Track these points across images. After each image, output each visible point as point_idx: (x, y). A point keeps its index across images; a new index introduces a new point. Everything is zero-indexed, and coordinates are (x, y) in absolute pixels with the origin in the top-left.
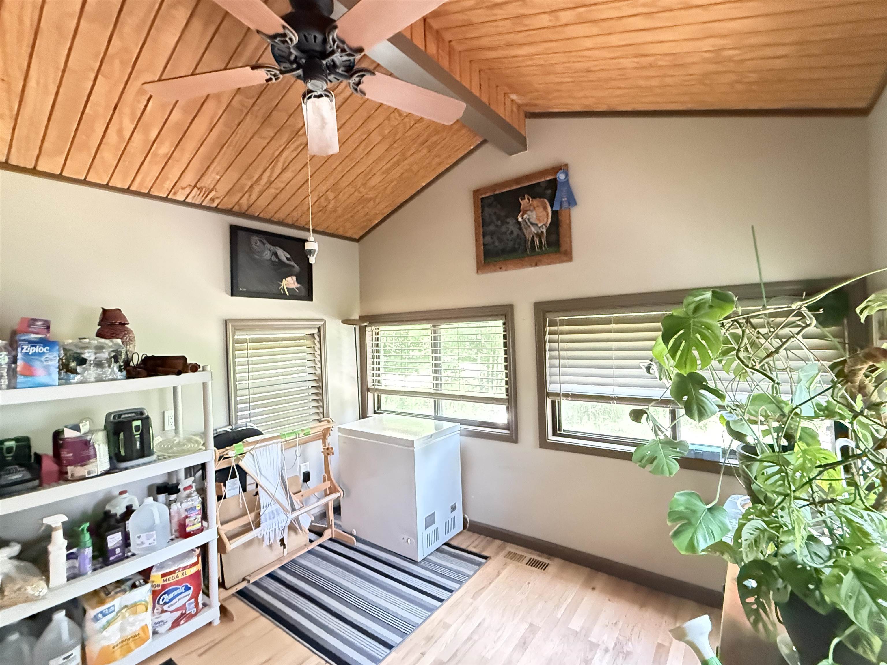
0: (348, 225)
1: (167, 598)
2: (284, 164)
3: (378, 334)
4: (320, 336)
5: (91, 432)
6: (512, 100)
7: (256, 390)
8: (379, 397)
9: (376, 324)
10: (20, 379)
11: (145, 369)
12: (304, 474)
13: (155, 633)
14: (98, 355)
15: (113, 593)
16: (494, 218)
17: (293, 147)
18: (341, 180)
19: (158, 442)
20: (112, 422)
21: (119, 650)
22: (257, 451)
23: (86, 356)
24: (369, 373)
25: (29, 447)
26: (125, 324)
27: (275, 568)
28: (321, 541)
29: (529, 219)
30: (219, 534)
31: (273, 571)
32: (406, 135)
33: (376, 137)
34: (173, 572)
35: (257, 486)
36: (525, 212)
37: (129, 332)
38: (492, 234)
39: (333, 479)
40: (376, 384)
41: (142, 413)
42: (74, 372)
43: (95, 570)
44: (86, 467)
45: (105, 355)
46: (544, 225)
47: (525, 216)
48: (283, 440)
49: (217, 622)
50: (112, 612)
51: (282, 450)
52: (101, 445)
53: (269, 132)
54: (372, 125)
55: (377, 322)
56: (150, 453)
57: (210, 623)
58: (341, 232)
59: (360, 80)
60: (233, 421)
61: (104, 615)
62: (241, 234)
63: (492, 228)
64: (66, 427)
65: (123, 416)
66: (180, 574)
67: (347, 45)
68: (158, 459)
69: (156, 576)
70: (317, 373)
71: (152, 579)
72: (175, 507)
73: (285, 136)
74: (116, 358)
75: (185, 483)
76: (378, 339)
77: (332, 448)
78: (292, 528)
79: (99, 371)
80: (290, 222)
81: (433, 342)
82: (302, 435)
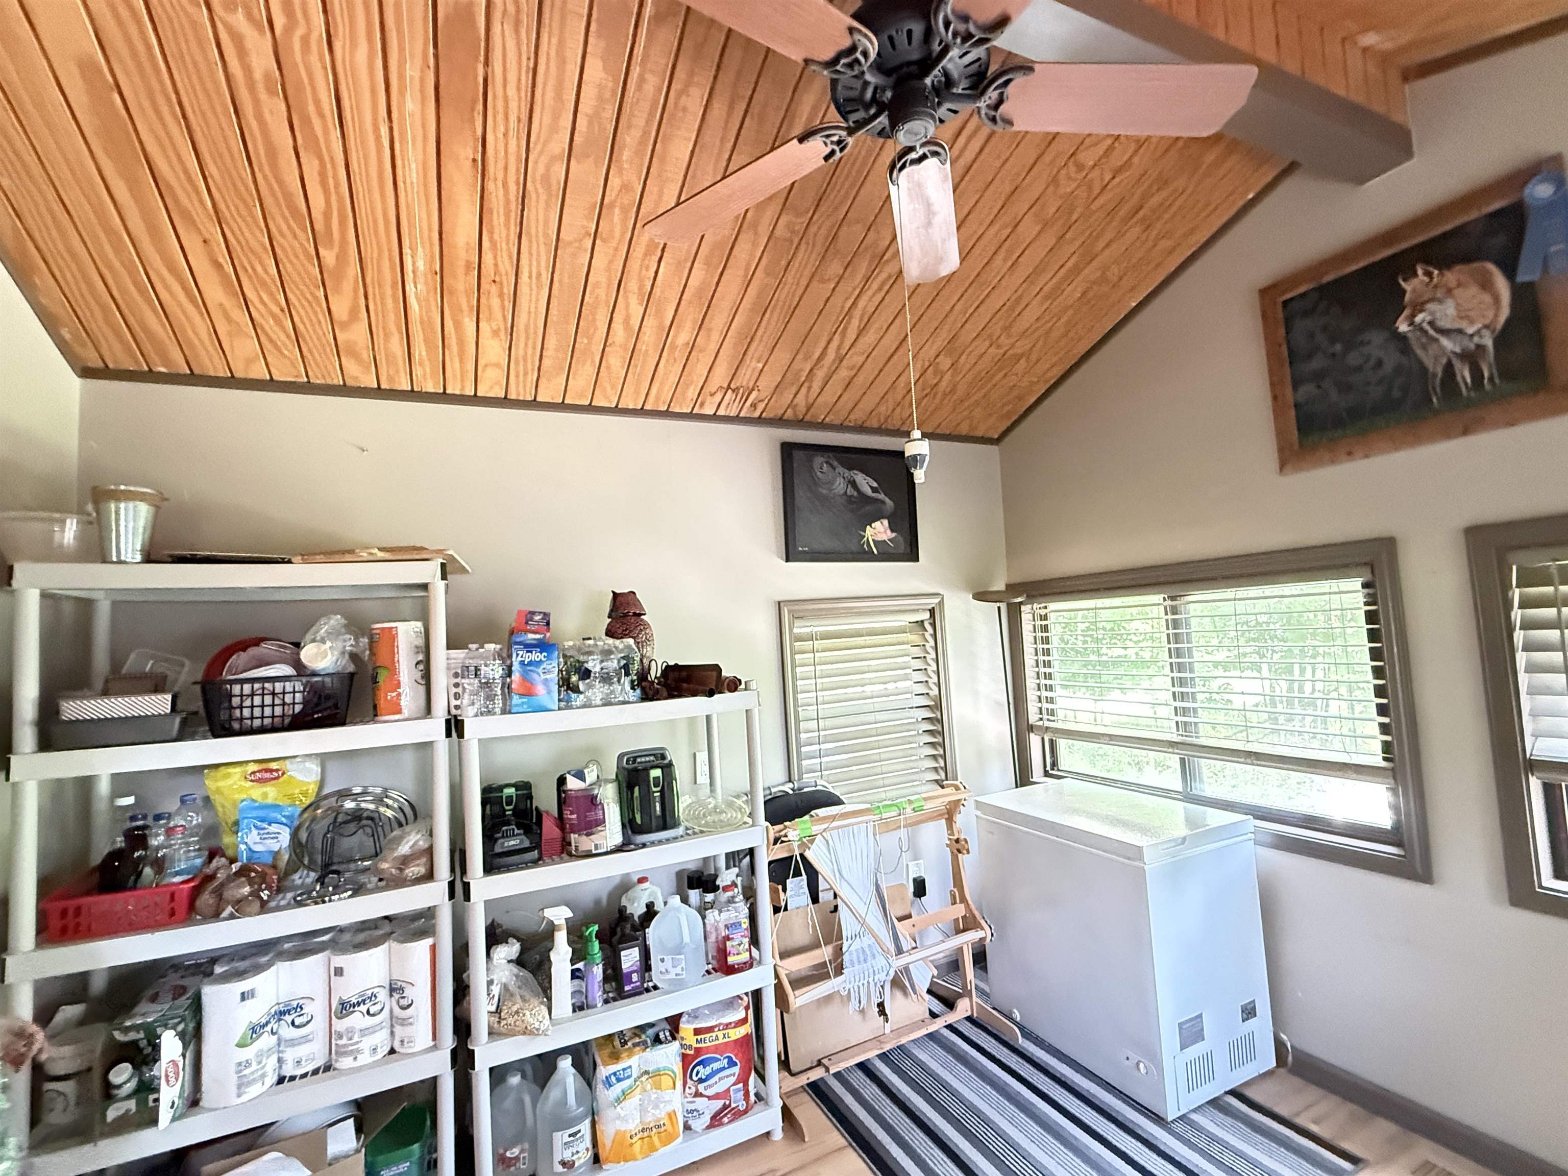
0: (978, 413)
1: (703, 1072)
2: (861, 320)
3: (1045, 617)
4: (934, 625)
5: (599, 781)
6: (1365, 50)
7: (829, 723)
8: (1052, 742)
9: (1041, 599)
10: (516, 699)
11: (665, 685)
12: (915, 880)
13: (687, 1127)
14: (605, 664)
15: (630, 1044)
16: (1321, 339)
17: (875, 286)
18: (964, 331)
19: (685, 805)
20: (624, 768)
21: (639, 1142)
22: (834, 832)
23: (589, 665)
24: (1032, 694)
25: (530, 797)
26: (640, 615)
27: (871, 1054)
28: (952, 1018)
29: (1431, 323)
30: (777, 976)
31: (868, 1060)
32: (1093, 207)
33: (1028, 229)
34: (710, 1029)
35: (835, 896)
36: (1418, 307)
37: (646, 625)
38: (1318, 377)
39: (970, 902)
40: (1045, 717)
41: (663, 757)
42: (576, 690)
43: (606, 1002)
44: (592, 837)
45: (613, 664)
46: (1486, 327)
47: (1419, 318)
48: (877, 817)
49: (778, 1135)
50: (629, 1077)
51: (875, 835)
52: (612, 805)
53: (835, 268)
54: (1020, 206)
55: (1043, 595)
56: (675, 824)
57: (768, 1134)
58: (964, 429)
59: (1002, 94)
60: (795, 776)
61: (619, 1080)
62: (798, 455)
63: (1317, 363)
64: (569, 773)
65: (639, 760)
66: (720, 1034)
67: (975, 23)
68: (688, 835)
69: (686, 1028)
70: (932, 693)
71: (682, 1033)
72: (712, 915)
73: (863, 267)
74: (626, 667)
75: (727, 877)
76: (1045, 629)
77: (966, 840)
78: (896, 983)
79: (606, 689)
80: (875, 425)
81: (1171, 631)
82: (909, 810)
